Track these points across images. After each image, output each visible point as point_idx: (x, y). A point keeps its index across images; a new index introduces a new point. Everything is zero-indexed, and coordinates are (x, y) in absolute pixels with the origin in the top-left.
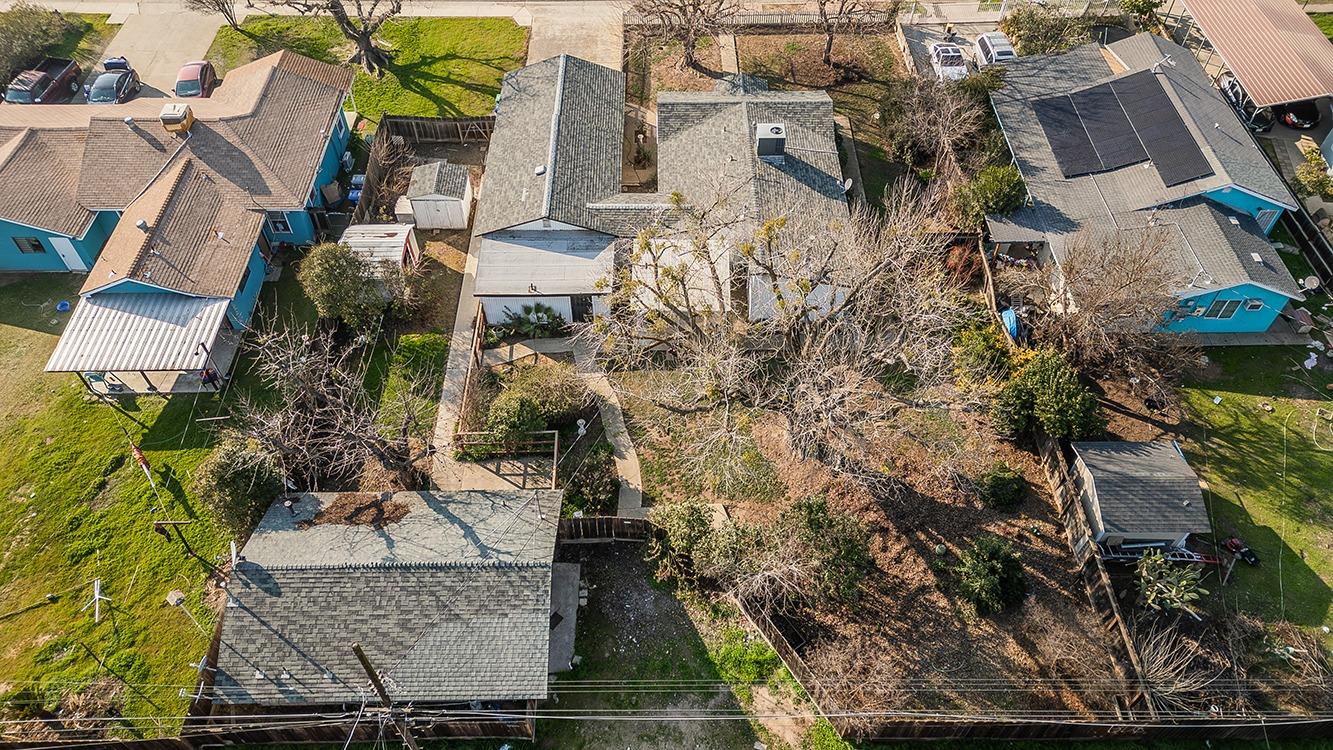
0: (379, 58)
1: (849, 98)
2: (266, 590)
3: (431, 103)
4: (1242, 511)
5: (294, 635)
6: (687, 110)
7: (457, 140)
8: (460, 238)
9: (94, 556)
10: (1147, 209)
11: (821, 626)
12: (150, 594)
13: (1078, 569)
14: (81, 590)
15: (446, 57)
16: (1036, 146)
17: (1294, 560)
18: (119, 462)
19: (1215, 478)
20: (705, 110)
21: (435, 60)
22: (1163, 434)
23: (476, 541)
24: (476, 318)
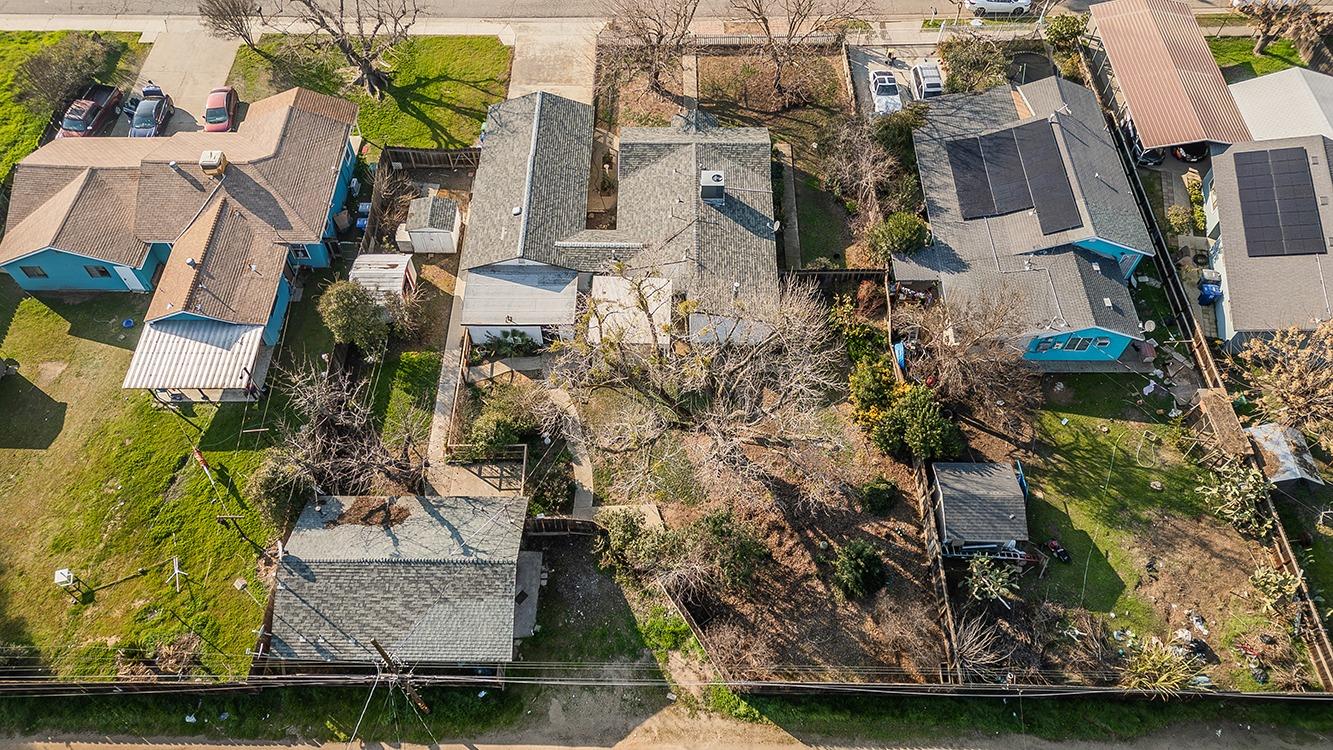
0: (379, 80)
1: (793, 125)
2: (305, 577)
3: (425, 126)
4: (1066, 517)
5: (326, 611)
6: (645, 150)
7: (448, 166)
8: (450, 261)
9: (171, 538)
10: (1026, 254)
11: (725, 605)
12: (216, 569)
13: (928, 564)
14: (164, 565)
15: (438, 79)
16: (943, 186)
17: (1100, 558)
18: (184, 460)
19: (1050, 488)
20: (661, 150)
21: (429, 82)
22: (1015, 450)
23: (461, 541)
24: (463, 337)
